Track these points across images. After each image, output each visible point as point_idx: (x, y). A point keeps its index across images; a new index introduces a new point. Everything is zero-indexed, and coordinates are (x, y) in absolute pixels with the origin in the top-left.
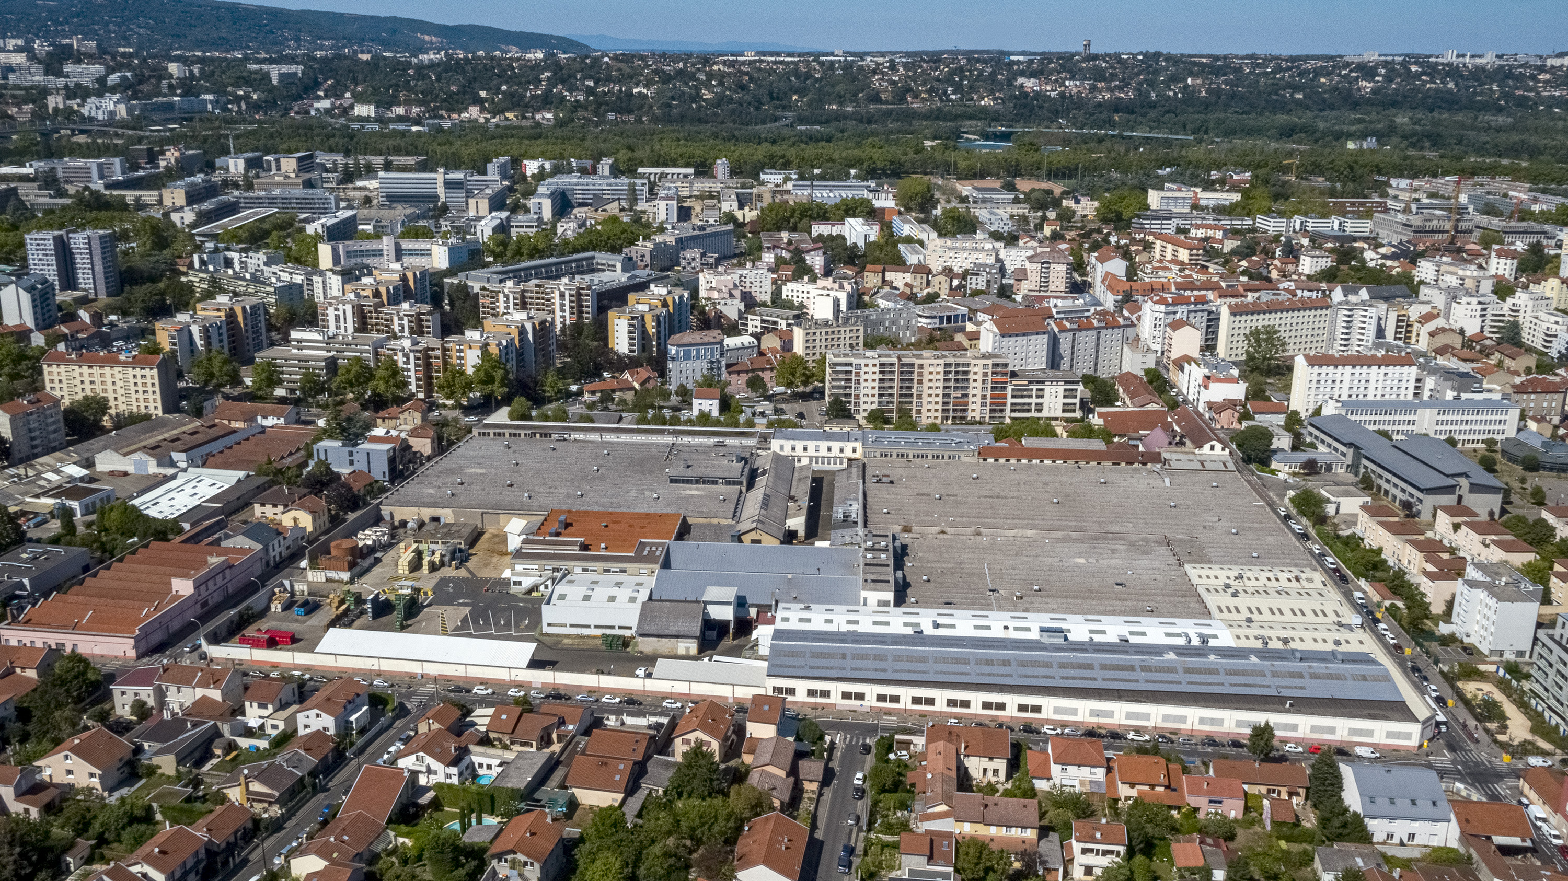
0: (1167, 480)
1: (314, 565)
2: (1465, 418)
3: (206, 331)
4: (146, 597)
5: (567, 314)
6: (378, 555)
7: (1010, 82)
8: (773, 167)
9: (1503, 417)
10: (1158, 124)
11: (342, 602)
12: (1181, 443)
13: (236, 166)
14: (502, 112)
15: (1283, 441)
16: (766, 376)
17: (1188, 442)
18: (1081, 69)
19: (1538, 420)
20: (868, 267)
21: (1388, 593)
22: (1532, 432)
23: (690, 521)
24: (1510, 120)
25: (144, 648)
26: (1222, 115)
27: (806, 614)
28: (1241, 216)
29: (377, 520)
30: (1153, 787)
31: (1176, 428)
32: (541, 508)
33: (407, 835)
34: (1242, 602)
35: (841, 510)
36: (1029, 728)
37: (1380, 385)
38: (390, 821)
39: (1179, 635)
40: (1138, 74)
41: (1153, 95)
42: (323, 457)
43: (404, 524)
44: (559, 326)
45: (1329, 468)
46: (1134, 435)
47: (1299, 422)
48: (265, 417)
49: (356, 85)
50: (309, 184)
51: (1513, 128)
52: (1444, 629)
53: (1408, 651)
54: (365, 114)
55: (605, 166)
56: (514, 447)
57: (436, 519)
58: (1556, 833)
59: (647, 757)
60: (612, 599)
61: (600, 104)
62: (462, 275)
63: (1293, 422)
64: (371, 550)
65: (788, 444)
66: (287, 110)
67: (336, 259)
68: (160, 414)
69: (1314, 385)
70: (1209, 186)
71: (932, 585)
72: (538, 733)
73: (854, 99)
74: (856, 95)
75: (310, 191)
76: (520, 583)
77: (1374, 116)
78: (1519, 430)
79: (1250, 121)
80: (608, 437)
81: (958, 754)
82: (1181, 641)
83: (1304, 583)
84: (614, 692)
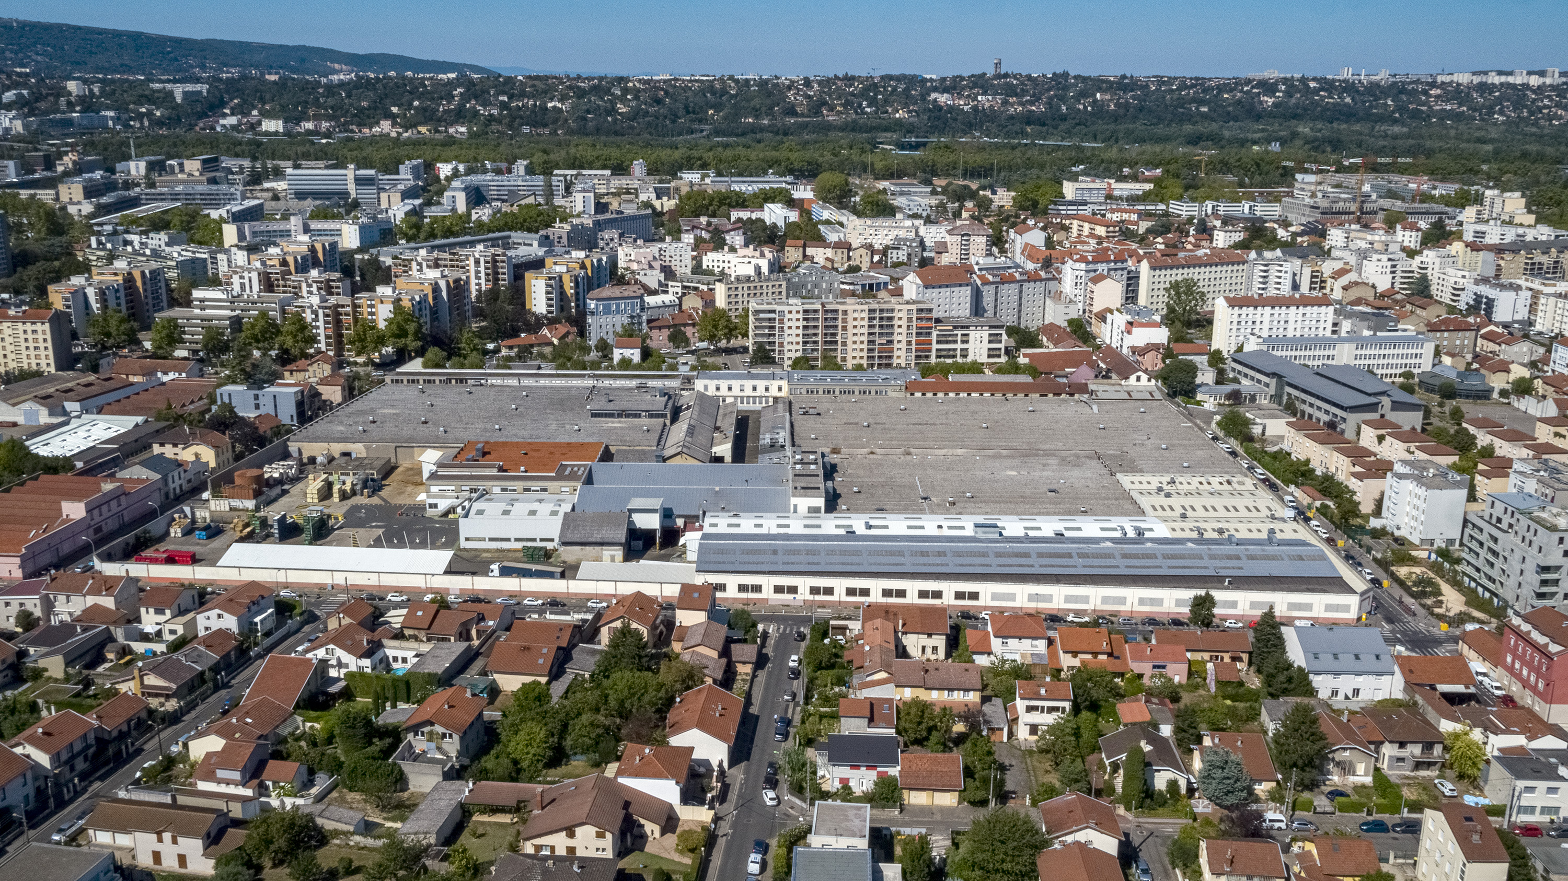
0: (1095, 408)
1: (217, 494)
2: (1382, 352)
3: (102, 294)
4: (35, 522)
5: (483, 281)
6: (286, 487)
7: (924, 97)
8: (691, 169)
9: (1419, 351)
10: (1069, 134)
11: (247, 525)
12: (1106, 377)
13: (137, 168)
14: (414, 126)
15: (1206, 376)
16: (689, 331)
17: (1114, 376)
18: (993, 86)
19: (1452, 355)
20: (789, 242)
21: (1318, 495)
22: (1447, 367)
23: (613, 449)
24: (1405, 130)
25: (30, 568)
26: (1131, 126)
27: (735, 521)
28: (1154, 202)
29: (286, 455)
30: (1095, 654)
31: (1102, 365)
32: (457, 441)
33: (316, 720)
34: (1175, 501)
35: (768, 436)
36: (966, 615)
37: (1299, 325)
38: (297, 706)
39: (1114, 529)
40: (1049, 90)
41: (1064, 108)
42: (226, 400)
43: (312, 460)
44: (474, 294)
45: (1253, 398)
46: (1060, 373)
47: (1222, 360)
48: (166, 373)
49: (264, 104)
50: (213, 181)
51: (1408, 136)
52: (1374, 523)
53: (1341, 543)
54: (272, 129)
55: (520, 166)
56: (428, 391)
57: (347, 454)
58: (1498, 684)
59: (572, 646)
60: (533, 513)
61: (514, 119)
62: (374, 251)
63: (1216, 359)
64: (279, 482)
65: (712, 384)
66: (191, 127)
67: (241, 236)
68: (52, 369)
69: (1235, 326)
70: (1121, 179)
71: (862, 496)
72: (456, 628)
73: (770, 112)
74: (771, 108)
75: (214, 187)
76: (436, 506)
77: (1276, 126)
78: (1434, 365)
79: (1160, 130)
80: (526, 382)
81: (896, 632)
82: (1118, 534)
83: (1236, 486)
84: (536, 595)
